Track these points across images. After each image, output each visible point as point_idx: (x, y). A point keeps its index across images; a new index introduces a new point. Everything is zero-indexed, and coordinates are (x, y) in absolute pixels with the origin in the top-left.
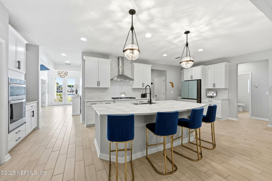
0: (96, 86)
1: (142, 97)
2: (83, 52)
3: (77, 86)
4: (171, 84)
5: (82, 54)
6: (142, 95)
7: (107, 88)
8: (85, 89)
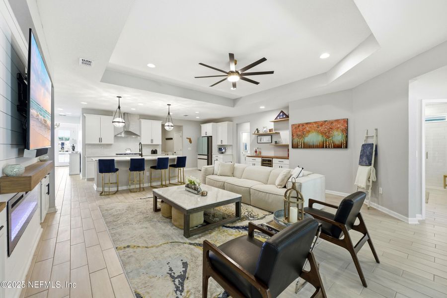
0: (97, 142)
1: (152, 153)
2: (83, 109)
3: (75, 141)
4: (188, 140)
5: (82, 111)
6: (152, 151)
7: (111, 145)
8: (85, 145)
